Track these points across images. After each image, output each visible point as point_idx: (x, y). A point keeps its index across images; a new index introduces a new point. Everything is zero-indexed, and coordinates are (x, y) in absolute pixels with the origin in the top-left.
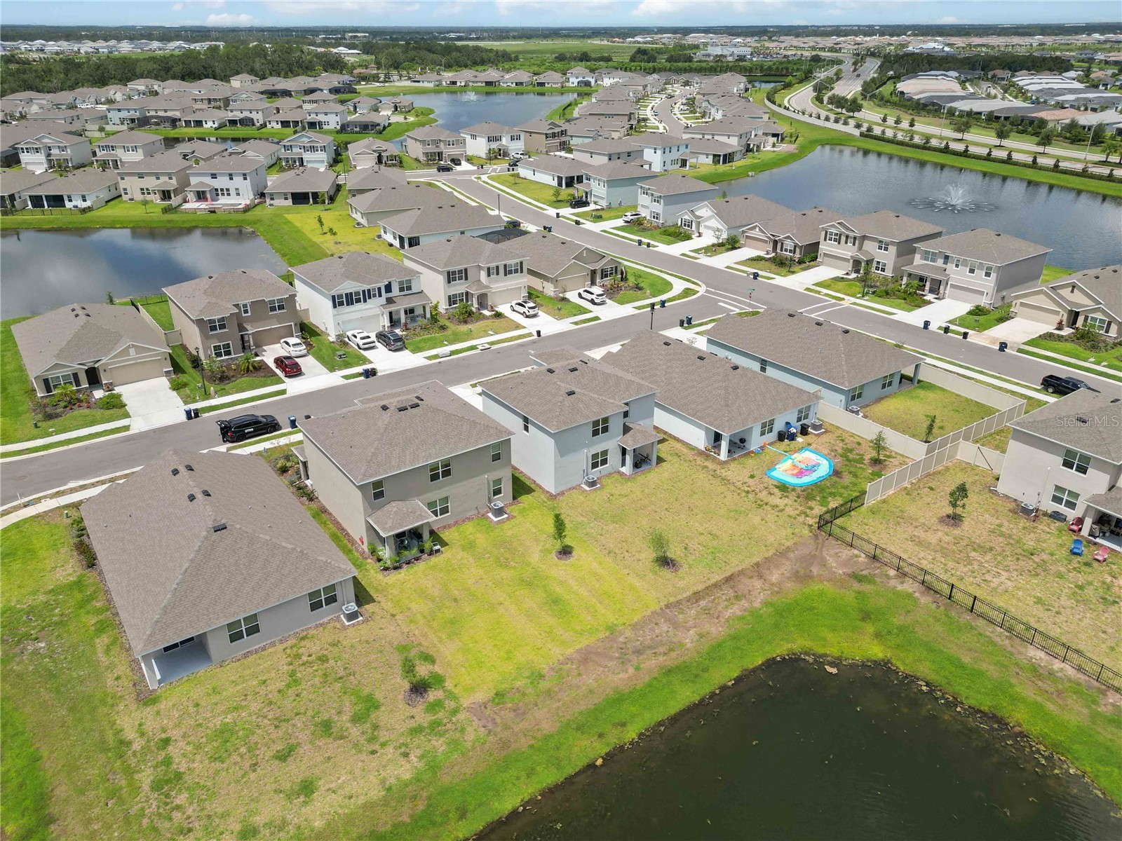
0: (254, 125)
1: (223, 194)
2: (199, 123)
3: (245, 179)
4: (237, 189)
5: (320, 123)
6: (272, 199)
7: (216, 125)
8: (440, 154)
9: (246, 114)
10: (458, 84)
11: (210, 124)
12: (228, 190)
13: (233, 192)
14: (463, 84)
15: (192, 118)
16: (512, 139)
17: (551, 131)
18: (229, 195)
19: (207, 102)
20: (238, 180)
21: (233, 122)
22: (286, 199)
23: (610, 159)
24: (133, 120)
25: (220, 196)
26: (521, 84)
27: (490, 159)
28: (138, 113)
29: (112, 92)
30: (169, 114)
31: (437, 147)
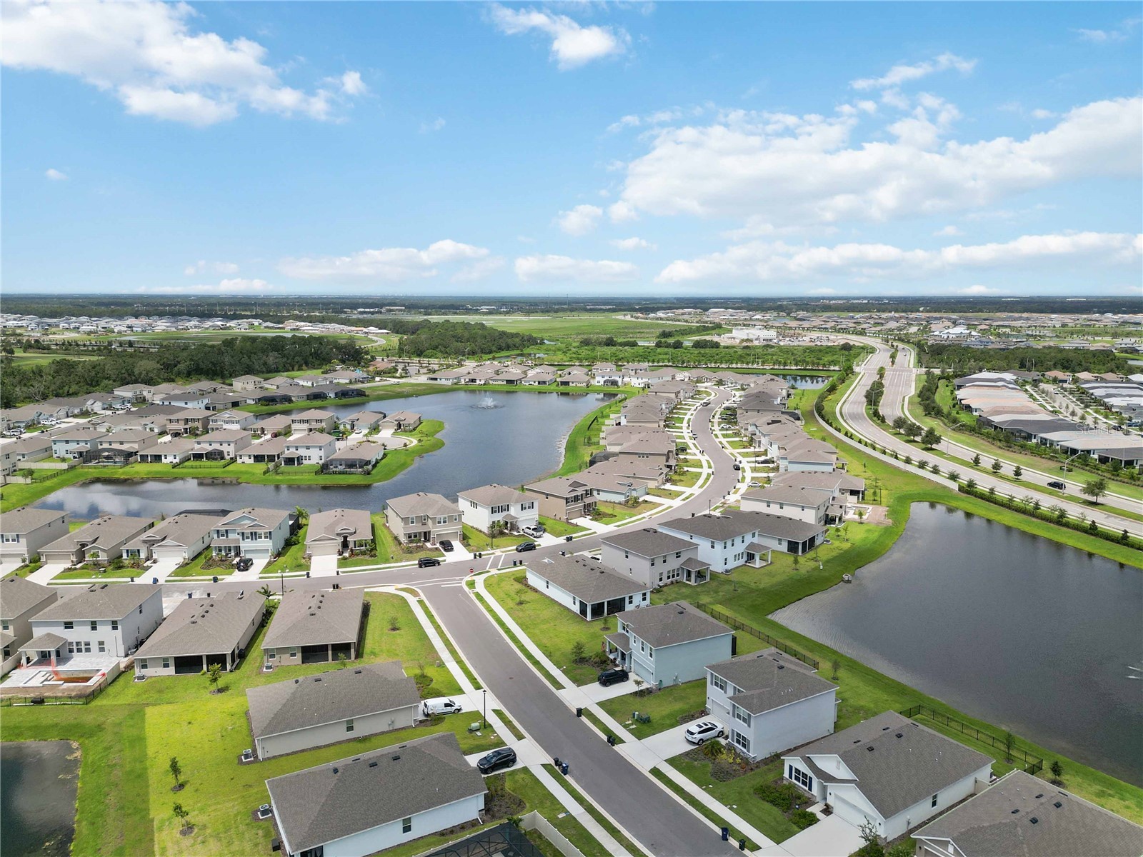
0: (223, 458)
1: (79, 650)
2: (157, 458)
3: (115, 628)
4: (101, 643)
5: (300, 459)
6: (144, 667)
7: (177, 460)
8: (426, 536)
9: (216, 446)
10: (478, 382)
11: (170, 459)
12: (87, 644)
13: (94, 647)
14: (483, 382)
15: (150, 452)
16: (523, 508)
17: (573, 495)
18: (88, 650)
19: (183, 422)
20: (104, 632)
21: (198, 457)
22: (166, 665)
23: (653, 565)
24: (81, 454)
25: (75, 654)
26: (544, 382)
27: (493, 536)
28: (88, 446)
29: (90, 402)
30: (125, 447)
31: (424, 524)
